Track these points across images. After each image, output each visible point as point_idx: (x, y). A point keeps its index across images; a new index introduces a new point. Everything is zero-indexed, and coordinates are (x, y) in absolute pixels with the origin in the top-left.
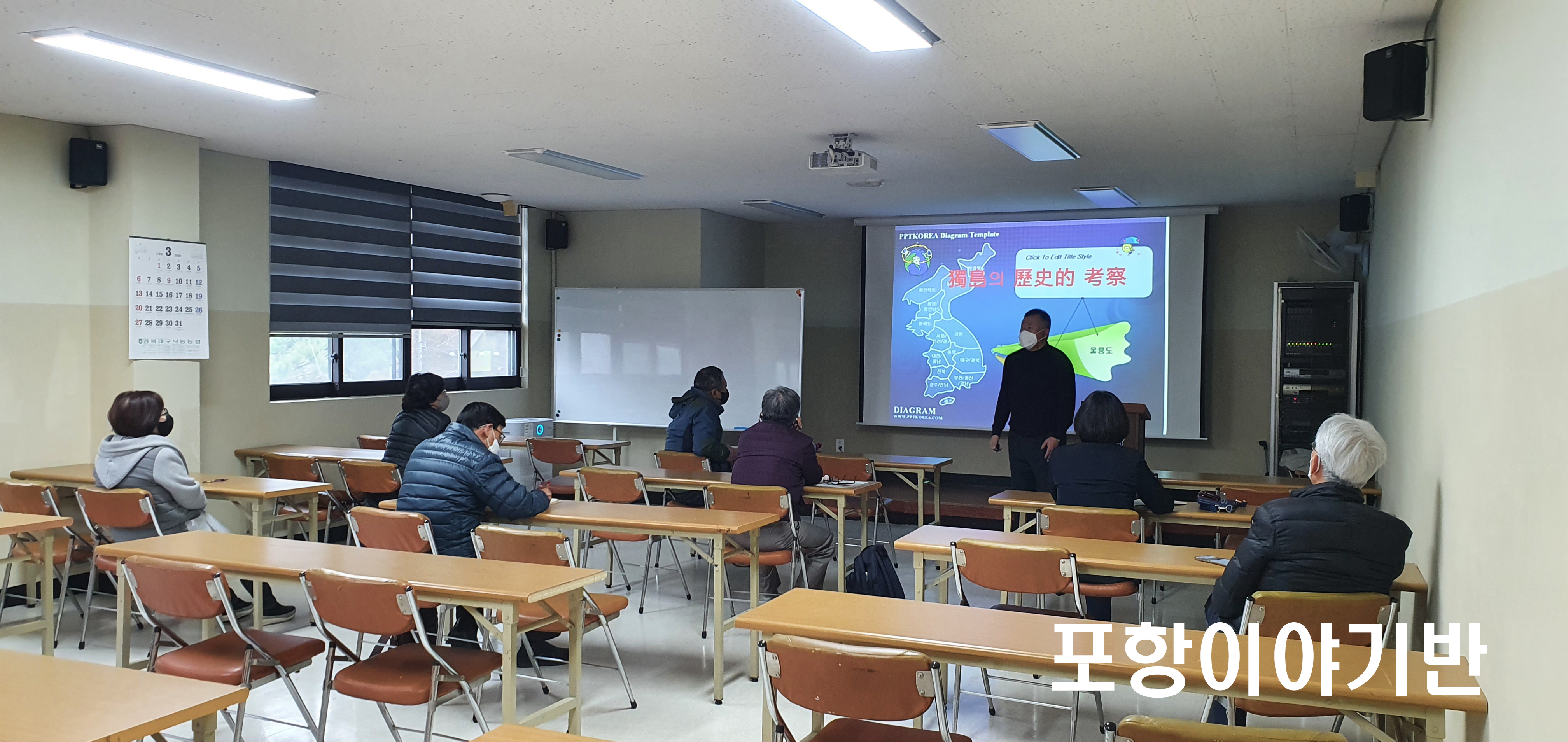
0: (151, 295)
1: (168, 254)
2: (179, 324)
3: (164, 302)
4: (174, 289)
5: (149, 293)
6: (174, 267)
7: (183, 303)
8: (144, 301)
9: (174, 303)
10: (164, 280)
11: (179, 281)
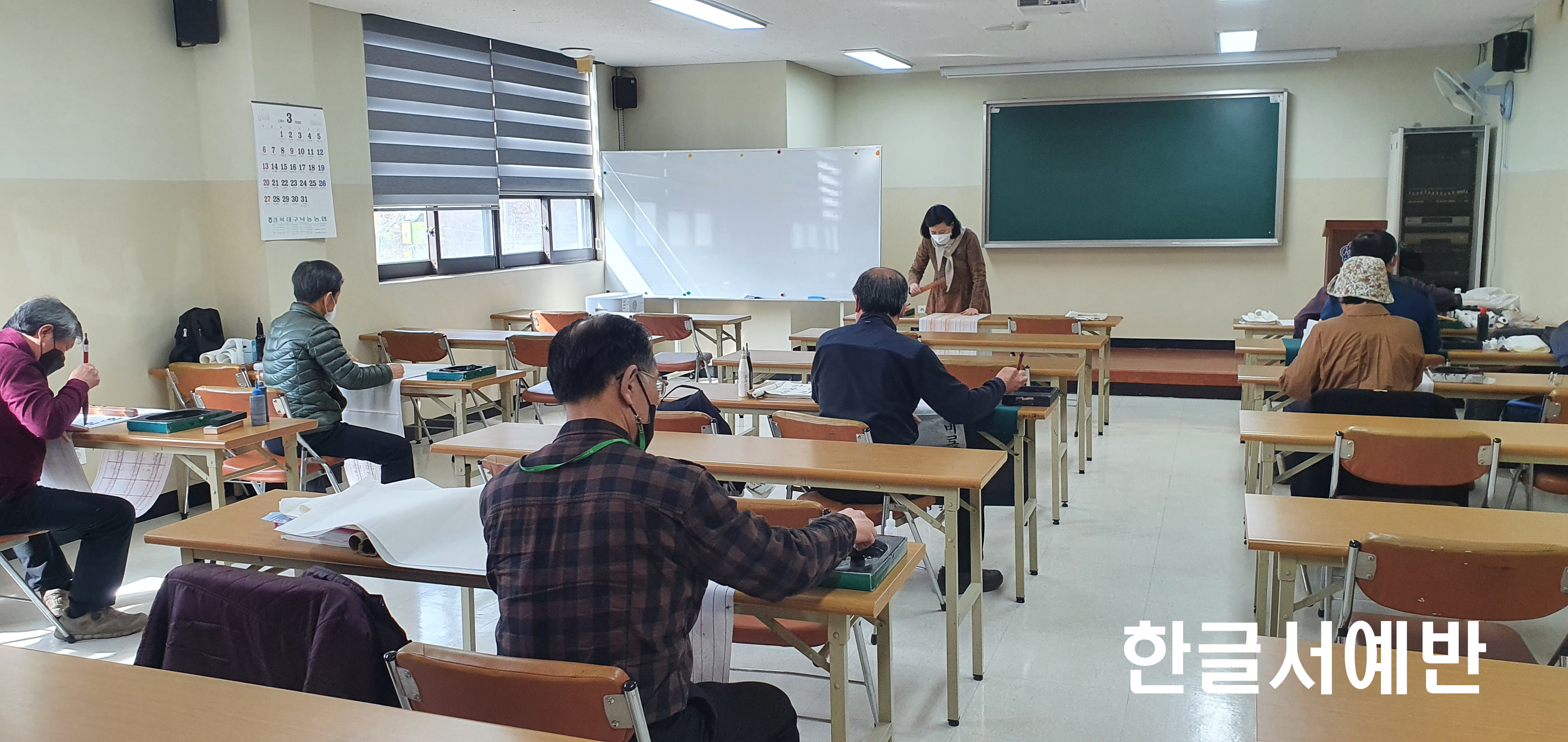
0: (277, 168)
1: (289, 121)
2: (305, 199)
3: (289, 176)
4: (298, 160)
5: (274, 165)
6: (295, 135)
7: (307, 176)
8: (271, 175)
9: (298, 176)
10: (287, 151)
11: (302, 151)
